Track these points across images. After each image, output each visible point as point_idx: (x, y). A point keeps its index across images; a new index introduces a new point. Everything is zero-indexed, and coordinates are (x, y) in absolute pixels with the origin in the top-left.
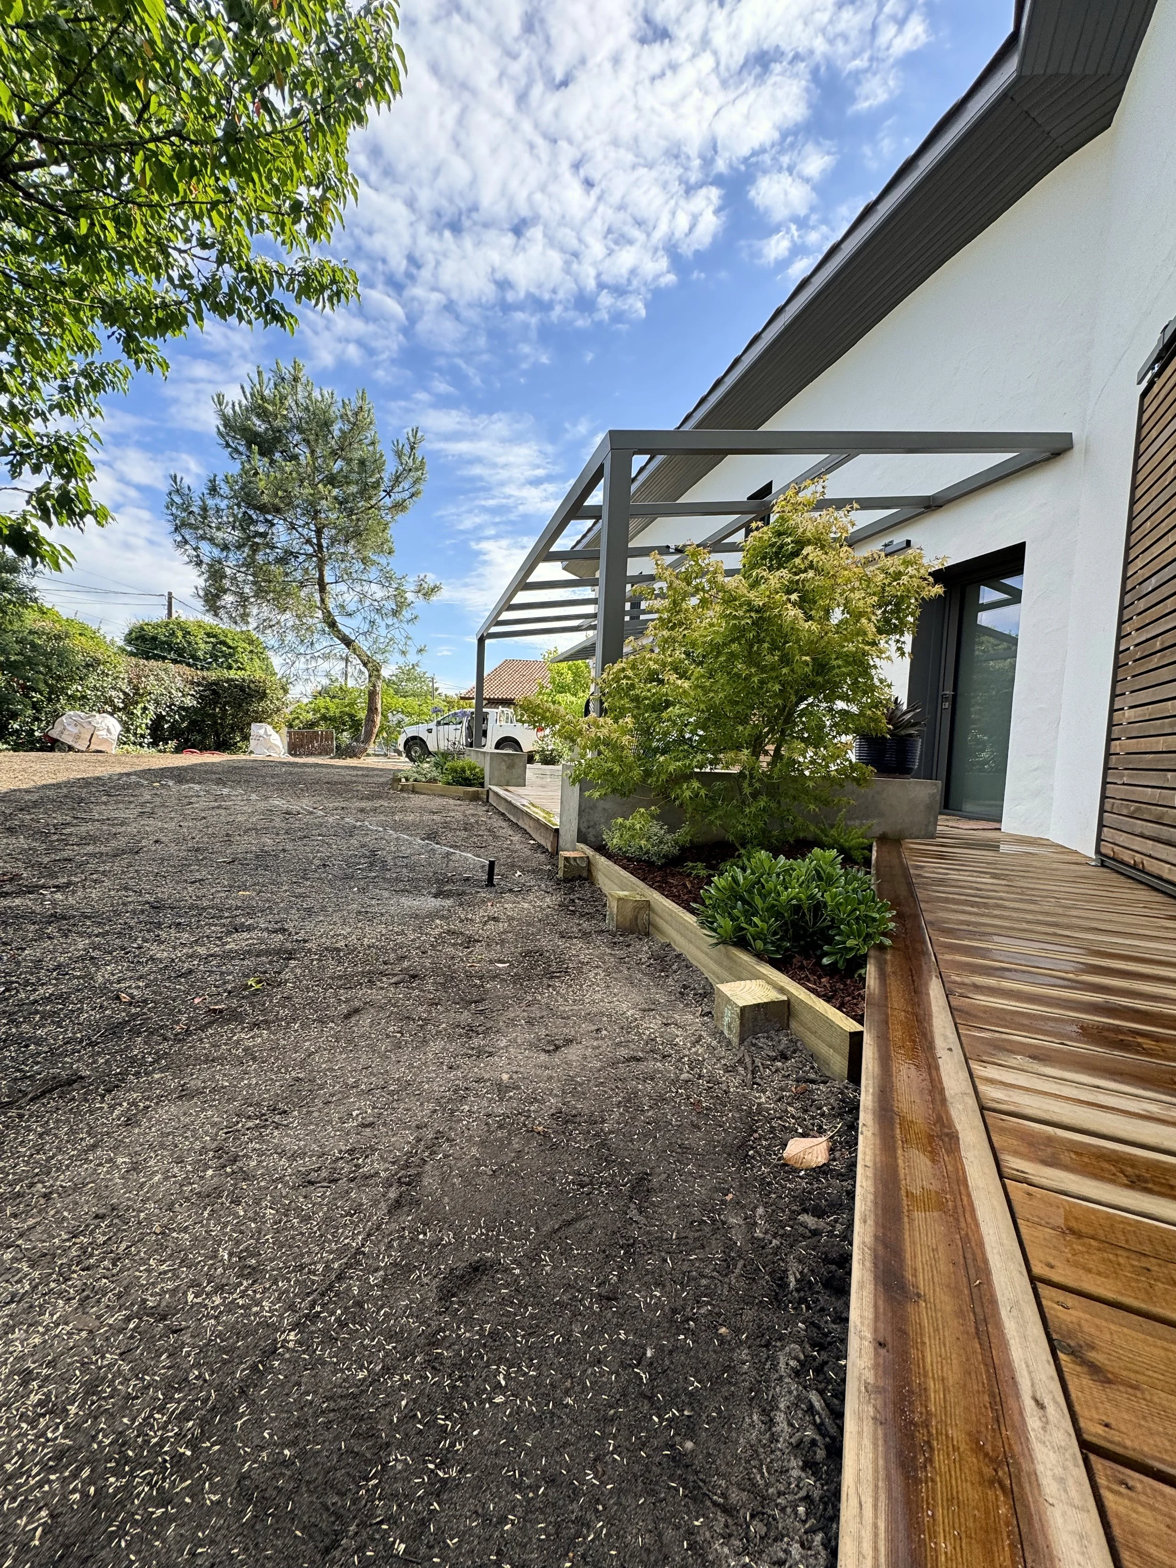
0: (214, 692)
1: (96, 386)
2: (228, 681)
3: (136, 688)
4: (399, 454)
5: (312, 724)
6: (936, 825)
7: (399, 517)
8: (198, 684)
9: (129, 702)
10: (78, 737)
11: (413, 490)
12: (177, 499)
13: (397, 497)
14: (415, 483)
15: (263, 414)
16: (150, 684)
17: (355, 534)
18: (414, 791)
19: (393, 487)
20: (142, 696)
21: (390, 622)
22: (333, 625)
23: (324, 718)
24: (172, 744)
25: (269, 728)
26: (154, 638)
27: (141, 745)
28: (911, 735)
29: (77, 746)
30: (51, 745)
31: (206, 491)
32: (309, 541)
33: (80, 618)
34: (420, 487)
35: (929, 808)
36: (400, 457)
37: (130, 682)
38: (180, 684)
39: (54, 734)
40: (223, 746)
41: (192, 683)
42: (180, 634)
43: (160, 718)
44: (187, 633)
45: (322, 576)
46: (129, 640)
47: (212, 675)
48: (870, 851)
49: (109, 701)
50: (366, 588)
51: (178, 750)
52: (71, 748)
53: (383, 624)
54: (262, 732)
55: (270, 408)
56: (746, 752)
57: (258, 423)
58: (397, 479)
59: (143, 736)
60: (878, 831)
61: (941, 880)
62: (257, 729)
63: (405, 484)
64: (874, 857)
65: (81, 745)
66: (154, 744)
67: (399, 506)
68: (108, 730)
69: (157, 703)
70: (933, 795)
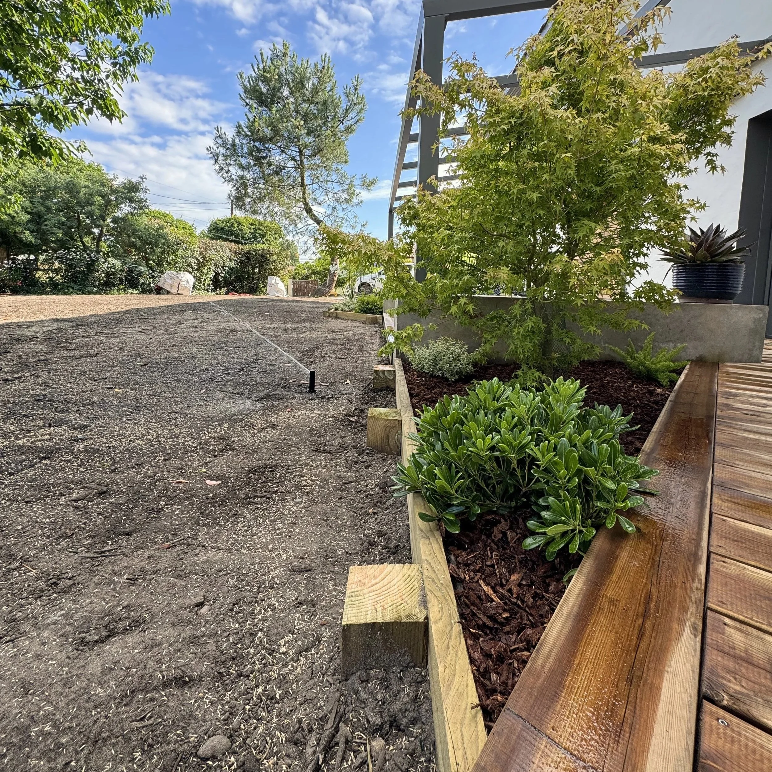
0: (248, 258)
1: (134, 61)
2: (255, 251)
3: (204, 258)
4: (347, 95)
5: (307, 277)
6: (761, 348)
7: (351, 136)
8: (239, 253)
9: (200, 265)
10: (172, 286)
11: (358, 118)
12: (220, 141)
13: (347, 123)
14: (359, 112)
15: (266, 80)
16: (212, 254)
17: (318, 151)
18: (337, 317)
19: (344, 117)
20: (207, 261)
21: (344, 207)
22: (309, 211)
23: (314, 273)
24: (224, 290)
25: (278, 279)
26: (223, 229)
27: (208, 290)
28: (733, 261)
29: (172, 291)
30: (159, 291)
31: (235, 134)
32: (293, 159)
33: (183, 219)
34: (362, 115)
35: (753, 332)
36: (347, 96)
37: (201, 253)
38: (228, 253)
39: (160, 284)
40: (253, 290)
41: (236, 253)
42: (236, 225)
43: (217, 275)
44: (240, 224)
45: (303, 180)
46: (210, 231)
47: (247, 248)
48: (679, 374)
49: (189, 265)
50: (329, 186)
51: (227, 293)
52: (168, 293)
53: (341, 209)
54: (273, 281)
55: (268, 75)
56: (505, 270)
57: (262, 86)
58: (347, 112)
59: (208, 285)
60: (693, 354)
61: (757, 414)
62: (271, 280)
63: (352, 115)
64: (679, 382)
65: (174, 291)
66: (215, 290)
67: (349, 130)
68: (187, 281)
69: (216, 265)
70: (759, 320)
